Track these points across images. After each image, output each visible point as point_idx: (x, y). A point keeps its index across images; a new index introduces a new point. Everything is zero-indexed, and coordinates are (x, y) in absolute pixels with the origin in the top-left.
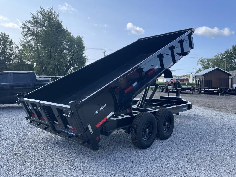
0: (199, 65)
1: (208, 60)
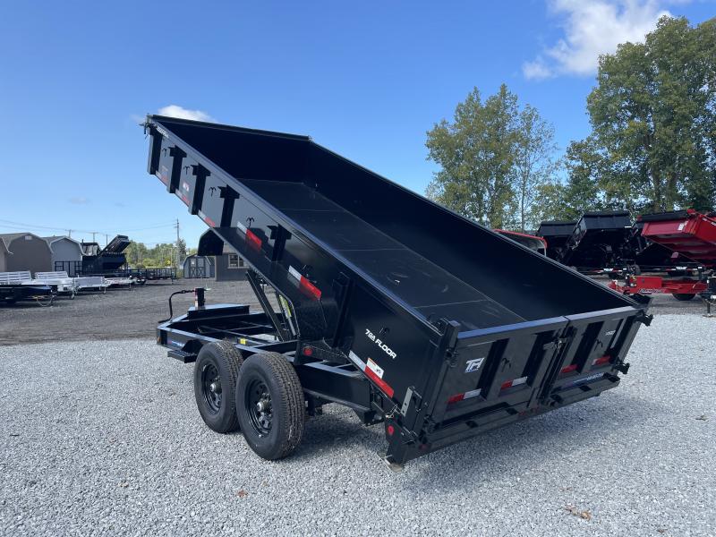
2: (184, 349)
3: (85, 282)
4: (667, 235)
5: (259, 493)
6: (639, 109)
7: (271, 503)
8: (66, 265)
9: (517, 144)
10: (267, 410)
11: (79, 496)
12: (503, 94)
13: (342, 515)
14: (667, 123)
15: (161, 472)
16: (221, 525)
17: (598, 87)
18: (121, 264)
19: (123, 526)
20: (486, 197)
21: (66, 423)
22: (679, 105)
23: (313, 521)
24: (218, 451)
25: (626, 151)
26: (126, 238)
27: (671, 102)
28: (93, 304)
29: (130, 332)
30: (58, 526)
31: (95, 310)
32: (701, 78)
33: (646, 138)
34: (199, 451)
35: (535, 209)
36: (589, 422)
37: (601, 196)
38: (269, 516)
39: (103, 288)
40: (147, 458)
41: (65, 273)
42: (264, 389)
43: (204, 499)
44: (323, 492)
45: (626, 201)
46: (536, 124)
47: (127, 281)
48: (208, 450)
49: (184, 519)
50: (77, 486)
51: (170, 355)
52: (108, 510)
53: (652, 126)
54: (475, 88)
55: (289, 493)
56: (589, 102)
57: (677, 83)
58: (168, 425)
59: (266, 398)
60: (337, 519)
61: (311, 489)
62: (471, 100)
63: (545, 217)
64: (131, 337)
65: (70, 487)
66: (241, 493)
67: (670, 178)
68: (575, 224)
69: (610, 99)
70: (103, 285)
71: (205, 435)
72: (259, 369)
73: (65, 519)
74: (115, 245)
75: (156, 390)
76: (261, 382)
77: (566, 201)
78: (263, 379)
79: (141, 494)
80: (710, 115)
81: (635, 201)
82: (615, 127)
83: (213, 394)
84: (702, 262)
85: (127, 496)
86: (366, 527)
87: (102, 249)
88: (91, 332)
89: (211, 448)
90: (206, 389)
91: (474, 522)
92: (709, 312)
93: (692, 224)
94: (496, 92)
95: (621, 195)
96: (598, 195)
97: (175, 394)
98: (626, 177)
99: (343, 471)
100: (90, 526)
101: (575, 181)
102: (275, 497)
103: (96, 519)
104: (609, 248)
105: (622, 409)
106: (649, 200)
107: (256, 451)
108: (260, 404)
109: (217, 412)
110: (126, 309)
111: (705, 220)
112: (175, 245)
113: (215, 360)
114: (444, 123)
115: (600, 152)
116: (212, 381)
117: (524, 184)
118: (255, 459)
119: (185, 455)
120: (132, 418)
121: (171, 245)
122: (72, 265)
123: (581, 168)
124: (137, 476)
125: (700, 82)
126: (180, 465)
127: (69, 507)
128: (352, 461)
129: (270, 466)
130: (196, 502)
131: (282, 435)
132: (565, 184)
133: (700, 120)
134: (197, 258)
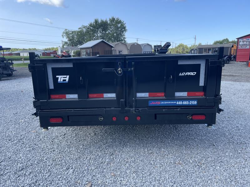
0: (65, 37)
1: (73, 32)
74: (165, 46)
134: (194, 50)
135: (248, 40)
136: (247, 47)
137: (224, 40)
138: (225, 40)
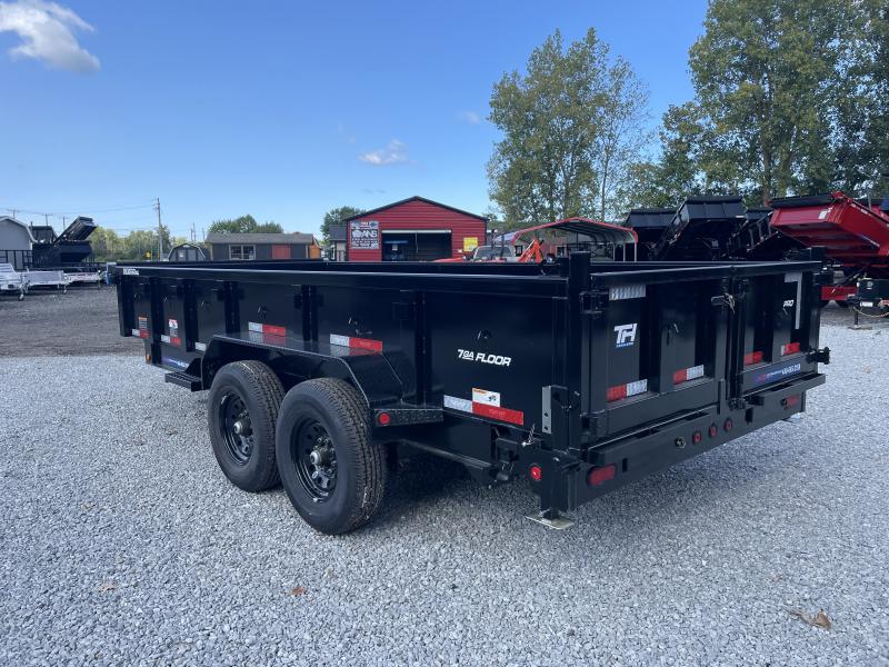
2: (188, 371)
3: (38, 278)
4: (801, 225)
5: (324, 590)
6: (753, 67)
7: (346, 607)
8: (11, 254)
9: (602, 110)
10: (325, 463)
11: (43, 599)
12: (591, 40)
13: (460, 627)
14: (787, 86)
15: (169, 555)
16: (274, 648)
17: (705, 35)
18: (84, 255)
19: (117, 651)
20: (560, 178)
21: (17, 477)
22: (804, 63)
23: (418, 639)
24: (251, 519)
25: (734, 121)
26: (90, 220)
27: (794, 59)
28: (50, 307)
29: (103, 344)
30: (11, 655)
31: (52, 314)
32: (832, 28)
33: (760, 105)
34: (223, 521)
35: (620, 193)
36: (765, 472)
37: (700, 178)
38: (347, 631)
39: (62, 286)
40: (144, 533)
41: (11, 266)
42: (322, 431)
43: (240, 601)
44: (421, 587)
45: (730, 185)
46: (628, 82)
47: (95, 277)
48: (236, 519)
49: (213, 637)
50: (37, 580)
51: (168, 379)
52: (89, 623)
53: (767, 90)
54: (558, 31)
55: (371, 589)
56: (692, 55)
57: (803, 35)
58: (170, 480)
59: (323, 445)
60: (454, 635)
61: (403, 581)
62: (549, 46)
63: (632, 203)
64: (106, 351)
65: (29, 584)
66: (297, 591)
67: (785, 156)
68: (674, 212)
69: (719, 52)
70: (62, 283)
71: (228, 495)
72: (313, 404)
73: (23, 640)
74: (75, 229)
75: (148, 426)
76: (316, 421)
77: (657, 184)
78: (319, 417)
79: (140, 594)
80: (839, 79)
81: (740, 186)
82: (723, 89)
83: (236, 436)
84: (840, 260)
85: (119, 597)
86: (500, 645)
87: (58, 235)
88: (50, 344)
89: (240, 515)
90: (226, 429)
91: (663, 634)
92: (856, 323)
93: (837, 211)
94: (581, 38)
95: (725, 178)
96: (696, 177)
97: (176, 433)
98: (731, 156)
99: (443, 551)
100: (64, 653)
101: (670, 160)
102: (351, 597)
103: (71, 640)
104: (715, 244)
105: (802, 453)
106: (758, 185)
107: (309, 520)
108: (315, 454)
109: (245, 463)
110: (95, 314)
111: (854, 206)
112: (155, 232)
113: (241, 388)
114: (515, 75)
115: (700, 121)
116: (235, 419)
117: (607, 162)
118: (308, 534)
119: (201, 527)
120: (116, 469)
121: (151, 233)
122: (19, 255)
123: (679, 142)
124: (131, 562)
125: (829, 35)
126: (196, 543)
127: (28, 618)
128: (453, 535)
129: (331, 543)
130: (228, 608)
131: (351, 500)
132: (656, 162)
133: (825, 84)
134: (187, 249)
135: (373, 225)
136: (373, 245)
137: (242, 221)
138: (242, 219)
